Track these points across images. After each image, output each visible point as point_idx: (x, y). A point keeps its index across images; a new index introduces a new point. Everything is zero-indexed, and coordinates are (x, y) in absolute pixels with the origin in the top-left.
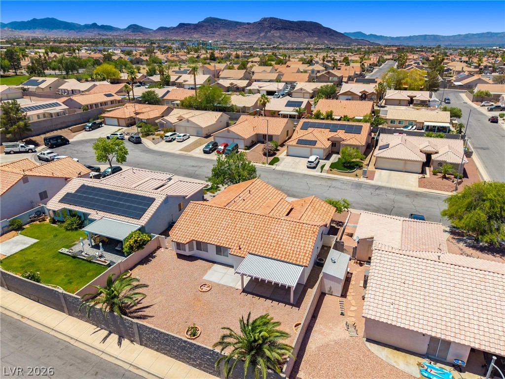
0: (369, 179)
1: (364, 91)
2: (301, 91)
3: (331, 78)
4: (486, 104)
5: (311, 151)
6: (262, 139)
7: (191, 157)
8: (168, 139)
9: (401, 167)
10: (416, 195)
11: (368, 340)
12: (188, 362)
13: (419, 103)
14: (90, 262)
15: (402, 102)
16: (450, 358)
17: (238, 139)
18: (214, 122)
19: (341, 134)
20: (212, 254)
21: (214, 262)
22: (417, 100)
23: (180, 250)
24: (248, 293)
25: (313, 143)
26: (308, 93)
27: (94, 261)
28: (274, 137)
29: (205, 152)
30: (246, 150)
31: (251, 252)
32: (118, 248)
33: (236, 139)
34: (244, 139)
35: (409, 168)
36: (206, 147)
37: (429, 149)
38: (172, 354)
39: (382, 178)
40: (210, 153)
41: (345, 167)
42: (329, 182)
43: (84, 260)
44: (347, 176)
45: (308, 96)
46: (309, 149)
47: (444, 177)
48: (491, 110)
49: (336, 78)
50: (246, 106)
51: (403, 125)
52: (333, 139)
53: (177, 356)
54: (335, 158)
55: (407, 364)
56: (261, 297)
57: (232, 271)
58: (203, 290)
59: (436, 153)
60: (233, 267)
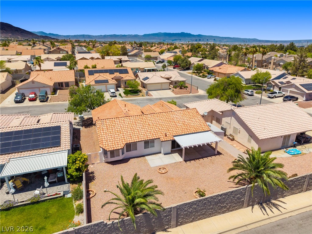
0: (151, 96)
1: (92, 57)
2: (48, 60)
5: (106, 87)
6: (58, 87)
9: (159, 88)
12: (219, 213)
14: (38, 202)
15: (116, 62)
17: (44, 87)
19: (117, 74)
20: (141, 150)
21: (144, 156)
22: (124, 61)
23: (114, 157)
24: (190, 160)
25: (107, 81)
27: (43, 199)
28: (70, 84)
29: (17, 102)
30: (53, 95)
31: (174, 135)
32: (51, 179)
35: (164, 88)
36: (16, 98)
38: (206, 215)
39: (155, 94)
40: (22, 102)
41: (133, 93)
46: (105, 86)
47: (181, 88)
48: (158, 63)
49: (65, 52)
50: (18, 69)
52: (115, 78)
53: (210, 214)
54: (121, 90)
56: (198, 159)
57: (161, 155)
58: (163, 172)
59: (171, 78)
60: (160, 153)
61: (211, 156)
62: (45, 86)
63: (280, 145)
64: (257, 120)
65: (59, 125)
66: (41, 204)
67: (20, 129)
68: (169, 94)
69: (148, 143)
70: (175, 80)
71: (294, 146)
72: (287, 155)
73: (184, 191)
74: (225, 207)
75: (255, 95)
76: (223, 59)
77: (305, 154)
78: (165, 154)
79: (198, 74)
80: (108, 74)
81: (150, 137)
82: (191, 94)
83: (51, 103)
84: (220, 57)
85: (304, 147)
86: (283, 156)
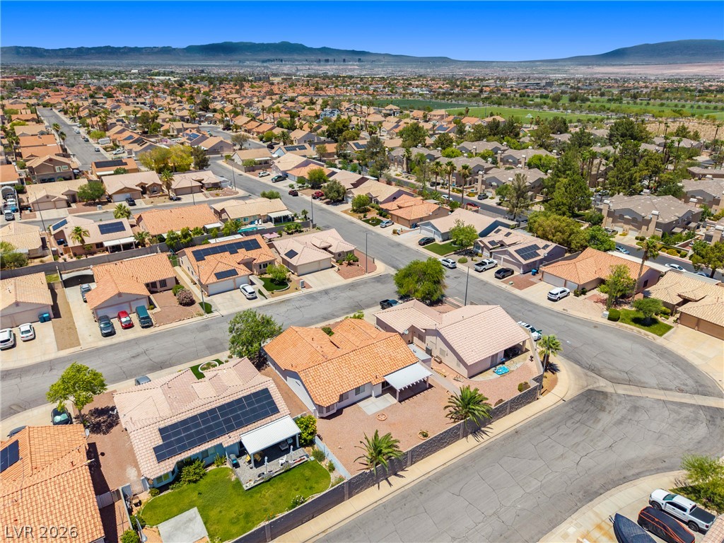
0: (309, 288)
1: (142, 183)
2: (48, 200)
4: (264, 175)
5: (234, 281)
7: (95, 350)
8: (9, 344)
11: (470, 378)
12: (441, 448)
13: (211, 186)
14: (289, 470)
15: (194, 189)
16: (499, 361)
18: (47, 291)
19: (244, 254)
21: (355, 403)
22: (208, 184)
24: (404, 400)
25: (233, 273)
26: (60, 200)
28: (167, 281)
29: (107, 335)
30: (152, 309)
31: (384, 375)
33: (134, 300)
34: (145, 297)
35: (322, 266)
36: (100, 328)
37: (324, 244)
39: (314, 282)
40: (114, 334)
41: (278, 285)
43: (280, 474)
45: (64, 204)
46: (232, 280)
47: (349, 264)
48: (276, 181)
50: (30, 249)
51: (249, 221)
52: (243, 262)
54: (257, 280)
55: (491, 375)
56: (412, 397)
57: (373, 398)
58: (384, 419)
59: (330, 246)
60: (371, 396)
61: (423, 391)
62: (138, 297)
63: (489, 364)
65: (264, 387)
68: (334, 278)
69: (358, 390)
70: (337, 251)
71: (503, 363)
72: (496, 376)
73: (408, 434)
74: (446, 442)
75: (458, 265)
76: (396, 163)
77: (513, 371)
78: (377, 397)
79: (362, 215)
80: (227, 254)
82: (367, 275)
83: (161, 328)
85: (512, 362)
86: (491, 378)
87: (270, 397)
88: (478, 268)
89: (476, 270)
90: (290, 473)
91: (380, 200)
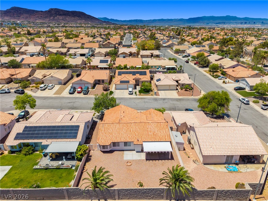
0: (158, 96)
1: (130, 52)
2: (99, 53)
3: (110, 45)
4: (180, 55)
5: (127, 86)
6: (98, 82)
7: (63, 97)
8: (42, 89)
9: (168, 88)
10: (180, 100)
11: (204, 164)
12: (146, 199)
13: (155, 56)
14: (59, 169)
15: (148, 56)
18: (66, 76)
19: (138, 76)
20: (122, 146)
21: (123, 151)
22: (155, 55)
23: (105, 149)
24: (149, 160)
25: (128, 82)
26: (103, 54)
27: (61, 167)
28: (105, 81)
29: (70, 93)
30: (92, 89)
31: (144, 141)
33: (86, 84)
34: (91, 84)
35: (171, 88)
36: (70, 90)
37: (177, 79)
38: (137, 198)
39: (163, 94)
40: (73, 94)
41: (145, 91)
42: (143, 100)
43: (53, 169)
44: (148, 96)
45: (104, 55)
47: (186, 90)
48: (184, 57)
49: (113, 45)
50: (77, 64)
51: (157, 68)
52: (135, 79)
53: (140, 198)
54: (138, 88)
55: (222, 168)
56: (156, 160)
57: (134, 152)
58: (129, 165)
59: (180, 80)
60: (134, 150)
61: (165, 159)
62: (88, 83)
63: (224, 161)
64: (209, 139)
65: (79, 125)
66: (60, 170)
67: (60, 124)
68: (174, 94)
69: (126, 144)
70: (182, 83)
71: (237, 164)
72: (225, 170)
73: (133, 180)
74: (150, 196)
75: (251, 103)
76: (248, 56)
77: (241, 172)
78: (137, 152)
79: (212, 73)
80: (131, 75)
81: (128, 140)
83: (89, 96)
84: (246, 53)
85: (245, 166)
86: (220, 170)
87: (78, 130)
88: (263, 107)
89: (262, 108)
90: (58, 170)
91: (225, 67)
